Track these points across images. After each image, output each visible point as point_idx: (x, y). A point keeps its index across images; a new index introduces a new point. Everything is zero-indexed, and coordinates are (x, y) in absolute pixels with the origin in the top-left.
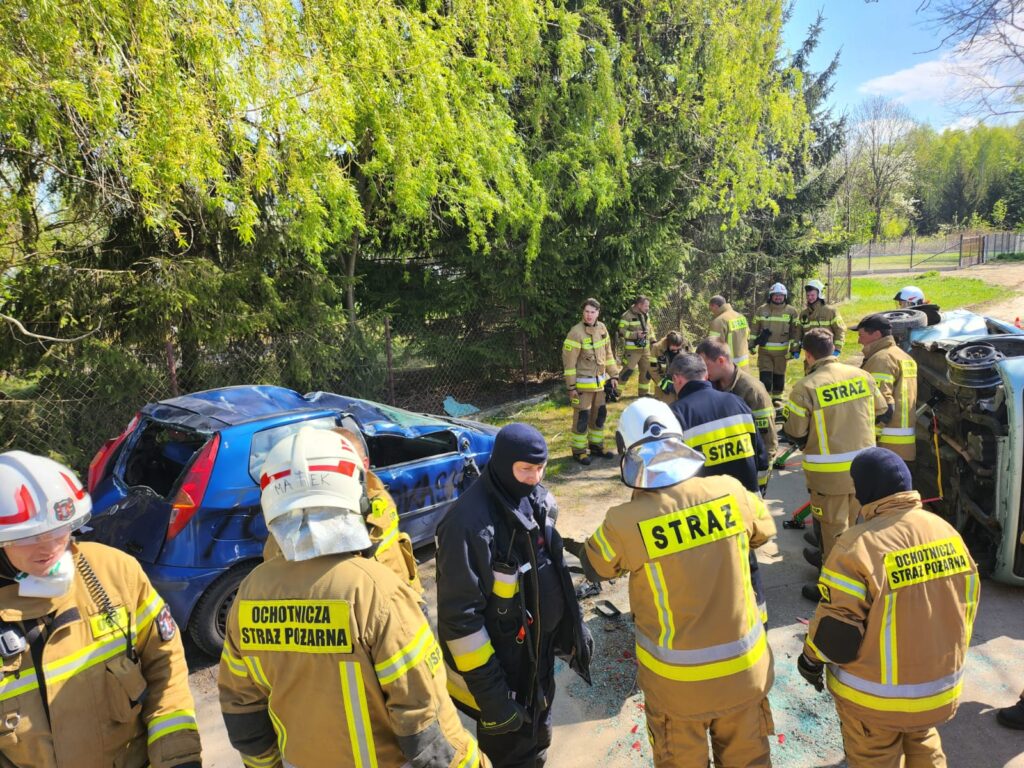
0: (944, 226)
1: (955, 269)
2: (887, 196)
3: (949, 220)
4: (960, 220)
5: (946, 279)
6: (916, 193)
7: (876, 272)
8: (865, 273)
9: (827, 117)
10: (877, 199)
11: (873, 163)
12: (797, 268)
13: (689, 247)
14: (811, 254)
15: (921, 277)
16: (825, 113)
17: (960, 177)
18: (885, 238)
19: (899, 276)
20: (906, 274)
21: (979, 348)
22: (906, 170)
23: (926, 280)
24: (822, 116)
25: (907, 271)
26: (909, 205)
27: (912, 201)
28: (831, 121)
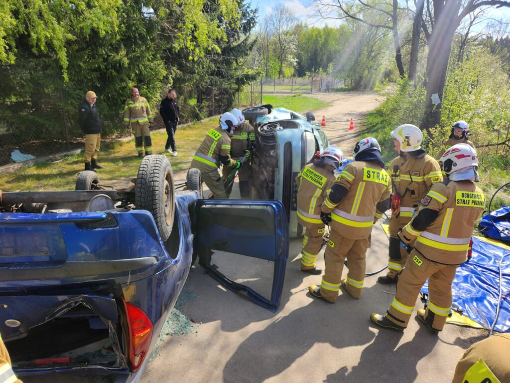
0: (308, 73)
1: (309, 93)
2: (285, 56)
3: (310, 71)
4: (315, 71)
5: (304, 98)
6: (298, 56)
7: (277, 93)
8: (272, 93)
9: (248, 7)
10: (281, 56)
11: (279, 39)
12: (235, 86)
13: (175, 70)
14: (242, 79)
15: (295, 96)
16: (247, 5)
17: (316, 50)
18: (284, 77)
19: (286, 95)
20: (289, 95)
21: (273, 125)
22: (293, 44)
23: (296, 98)
24: (246, 7)
25: (290, 93)
26: (294, 61)
27: (296, 60)
28: (250, 9)
